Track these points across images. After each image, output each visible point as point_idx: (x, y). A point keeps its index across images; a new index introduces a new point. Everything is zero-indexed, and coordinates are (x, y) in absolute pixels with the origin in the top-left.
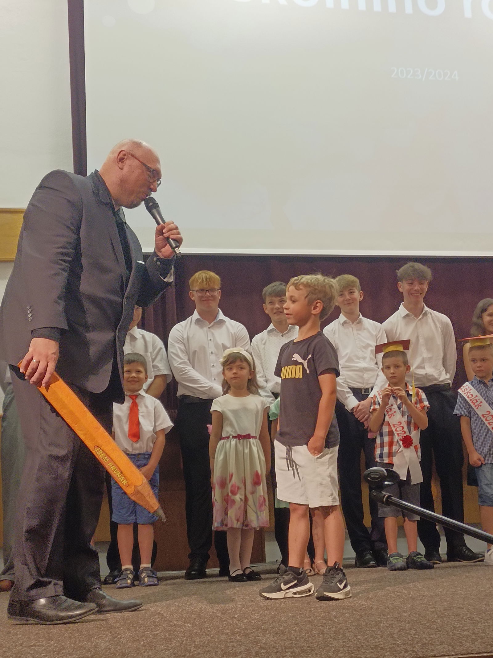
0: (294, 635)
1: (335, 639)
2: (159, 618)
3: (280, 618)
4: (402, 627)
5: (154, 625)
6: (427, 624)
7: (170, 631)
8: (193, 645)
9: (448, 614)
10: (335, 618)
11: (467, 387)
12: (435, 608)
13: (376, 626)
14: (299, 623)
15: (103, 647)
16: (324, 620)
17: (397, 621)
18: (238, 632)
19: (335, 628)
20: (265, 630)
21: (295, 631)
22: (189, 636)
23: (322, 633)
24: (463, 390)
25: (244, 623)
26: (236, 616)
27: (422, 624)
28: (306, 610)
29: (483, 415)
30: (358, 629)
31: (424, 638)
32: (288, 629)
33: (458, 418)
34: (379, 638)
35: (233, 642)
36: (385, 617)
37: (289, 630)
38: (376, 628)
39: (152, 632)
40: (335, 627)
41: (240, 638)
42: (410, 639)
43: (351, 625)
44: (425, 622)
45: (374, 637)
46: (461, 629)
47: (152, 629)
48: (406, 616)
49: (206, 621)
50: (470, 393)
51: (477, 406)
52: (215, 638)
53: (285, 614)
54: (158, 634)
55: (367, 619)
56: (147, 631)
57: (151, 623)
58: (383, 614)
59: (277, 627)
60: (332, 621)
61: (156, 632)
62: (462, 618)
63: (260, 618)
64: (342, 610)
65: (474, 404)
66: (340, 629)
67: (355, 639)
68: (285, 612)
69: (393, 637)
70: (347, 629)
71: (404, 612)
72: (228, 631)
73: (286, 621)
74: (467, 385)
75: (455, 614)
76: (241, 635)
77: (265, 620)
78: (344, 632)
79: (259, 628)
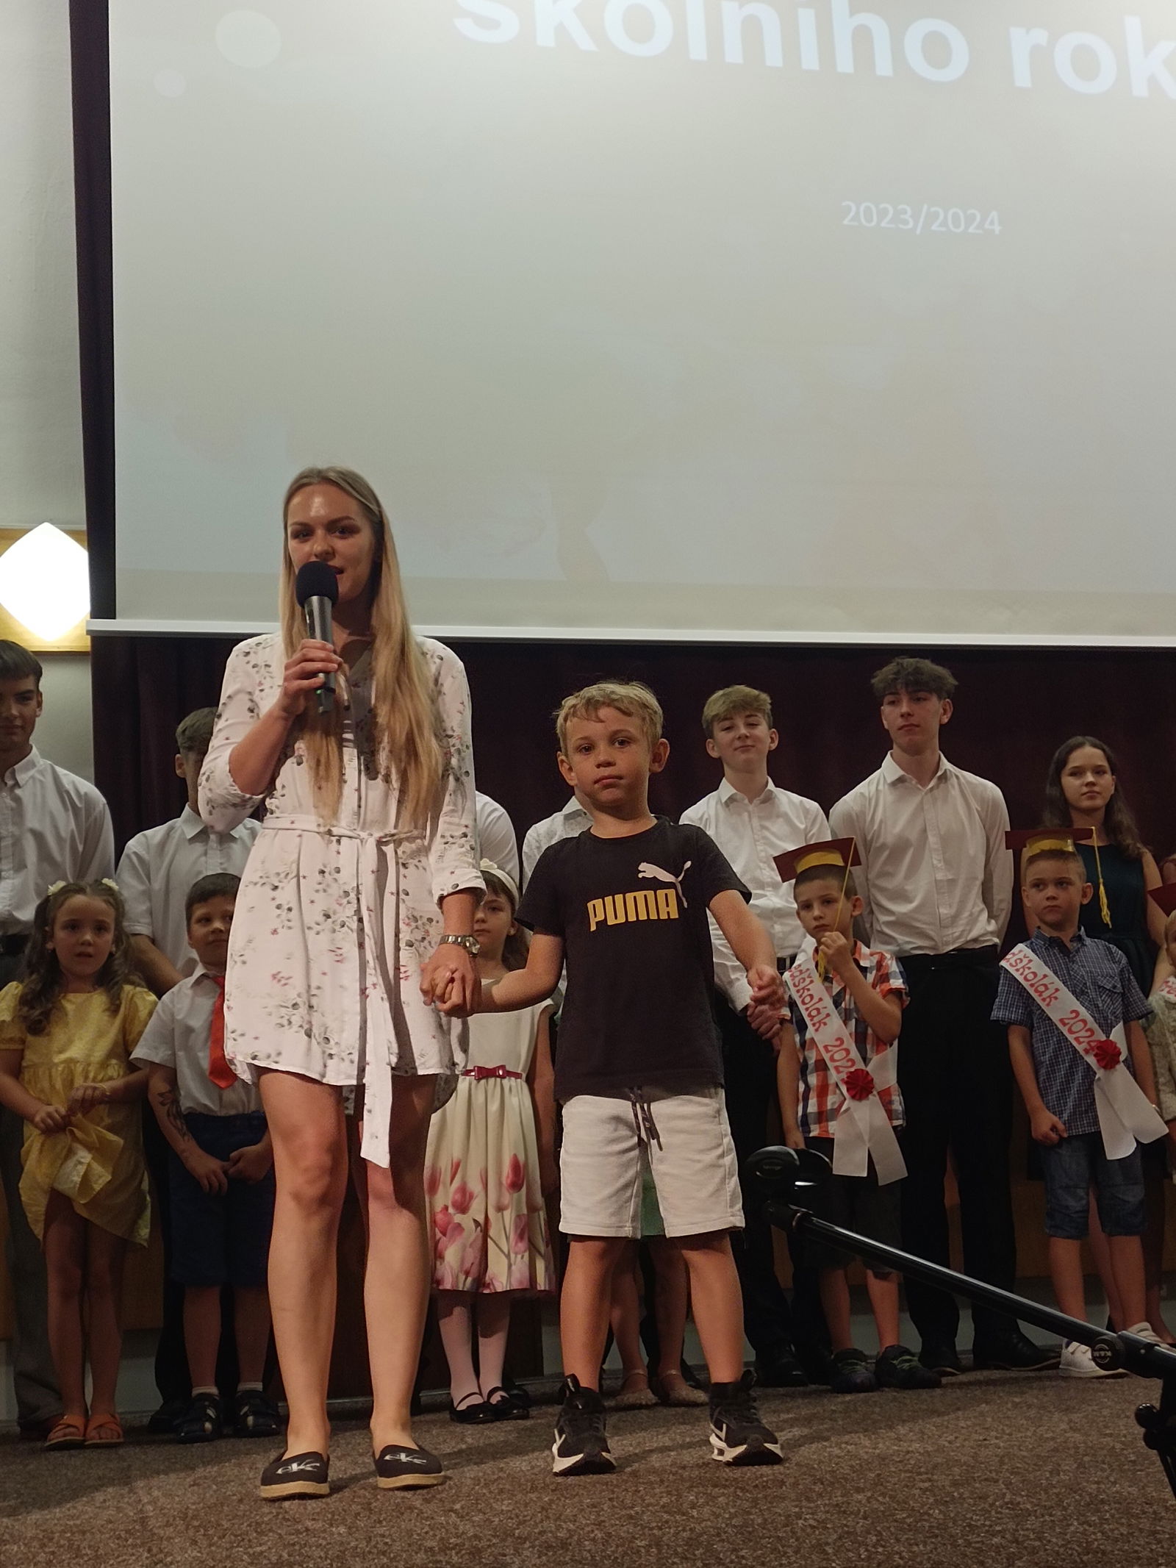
0: (589, 1551)
1: (687, 1558)
3: (561, 1508)
4: (848, 1527)
6: (907, 1520)
9: (961, 1494)
11: (1021, 956)
12: (930, 1480)
13: (787, 1525)
17: (839, 1512)
18: (457, 1545)
22: (338, 1556)
23: (658, 1545)
24: (1013, 961)
27: (896, 1521)
28: (626, 1490)
29: (1061, 1020)
30: (742, 1534)
31: (897, 1553)
33: (1002, 1029)
34: (791, 1554)
36: (812, 1505)
37: (579, 1540)
38: (785, 1532)
39: (251, 1547)
42: (863, 1557)
43: (727, 1525)
44: (904, 1515)
45: (779, 1552)
46: (987, 1531)
47: (250, 1541)
48: (860, 1502)
49: (384, 1519)
50: (1029, 968)
51: (1048, 1000)
53: (576, 1499)
54: (262, 1552)
55: (768, 1509)
58: (808, 1499)
59: (551, 1532)
64: (711, 1488)
65: (1041, 994)
66: (701, 1535)
67: (734, 1557)
68: (577, 1494)
70: (718, 1535)
71: (858, 1490)
72: (434, 1544)
74: (1020, 951)
75: (975, 1495)
76: (463, 1552)
77: (525, 1516)
78: (709, 1542)
79: (508, 1534)
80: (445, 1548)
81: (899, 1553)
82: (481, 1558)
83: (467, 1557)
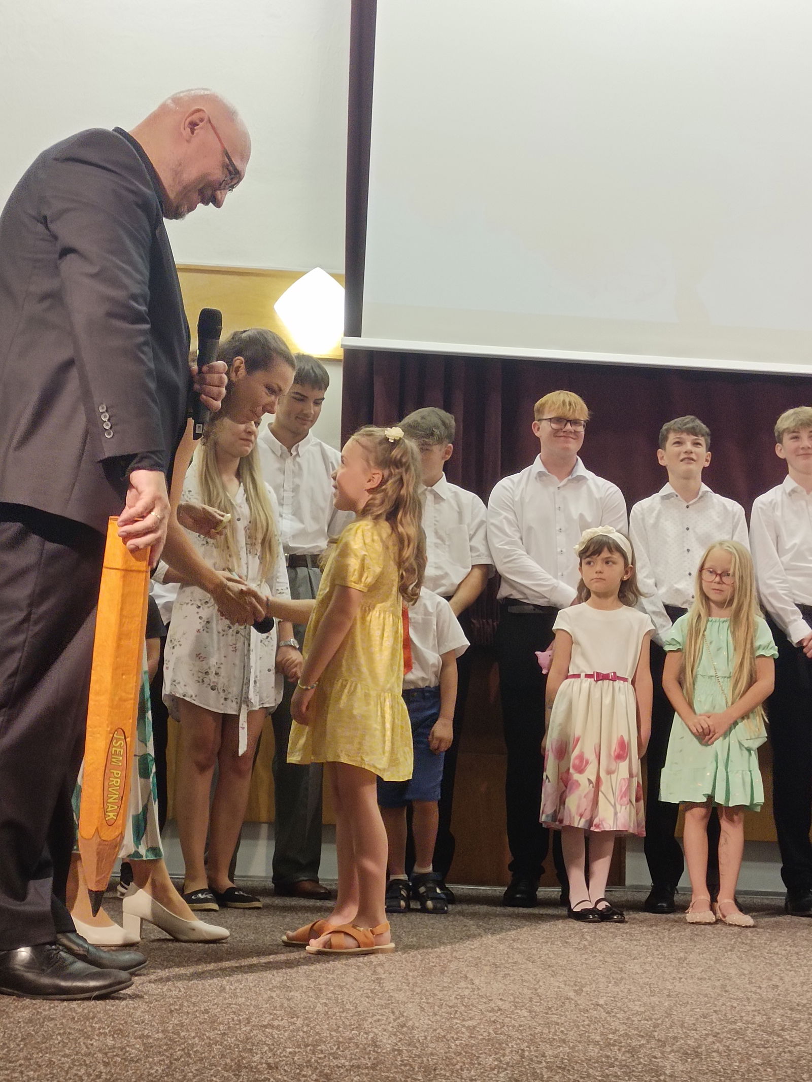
7: (494, 1022)
8: (544, 1064)
14: (718, 1034)
15: (389, 1048)
16: (763, 1031)
18: (615, 1041)
21: (717, 1051)
22: (531, 1040)
26: (601, 1002)
32: (704, 1047)
35: (612, 1065)
39: (464, 1020)
47: (461, 1013)
52: (577, 1052)
54: (474, 1027)
57: (456, 998)
73: (694, 1024)
77: (656, 1019)
80: (608, 1045)
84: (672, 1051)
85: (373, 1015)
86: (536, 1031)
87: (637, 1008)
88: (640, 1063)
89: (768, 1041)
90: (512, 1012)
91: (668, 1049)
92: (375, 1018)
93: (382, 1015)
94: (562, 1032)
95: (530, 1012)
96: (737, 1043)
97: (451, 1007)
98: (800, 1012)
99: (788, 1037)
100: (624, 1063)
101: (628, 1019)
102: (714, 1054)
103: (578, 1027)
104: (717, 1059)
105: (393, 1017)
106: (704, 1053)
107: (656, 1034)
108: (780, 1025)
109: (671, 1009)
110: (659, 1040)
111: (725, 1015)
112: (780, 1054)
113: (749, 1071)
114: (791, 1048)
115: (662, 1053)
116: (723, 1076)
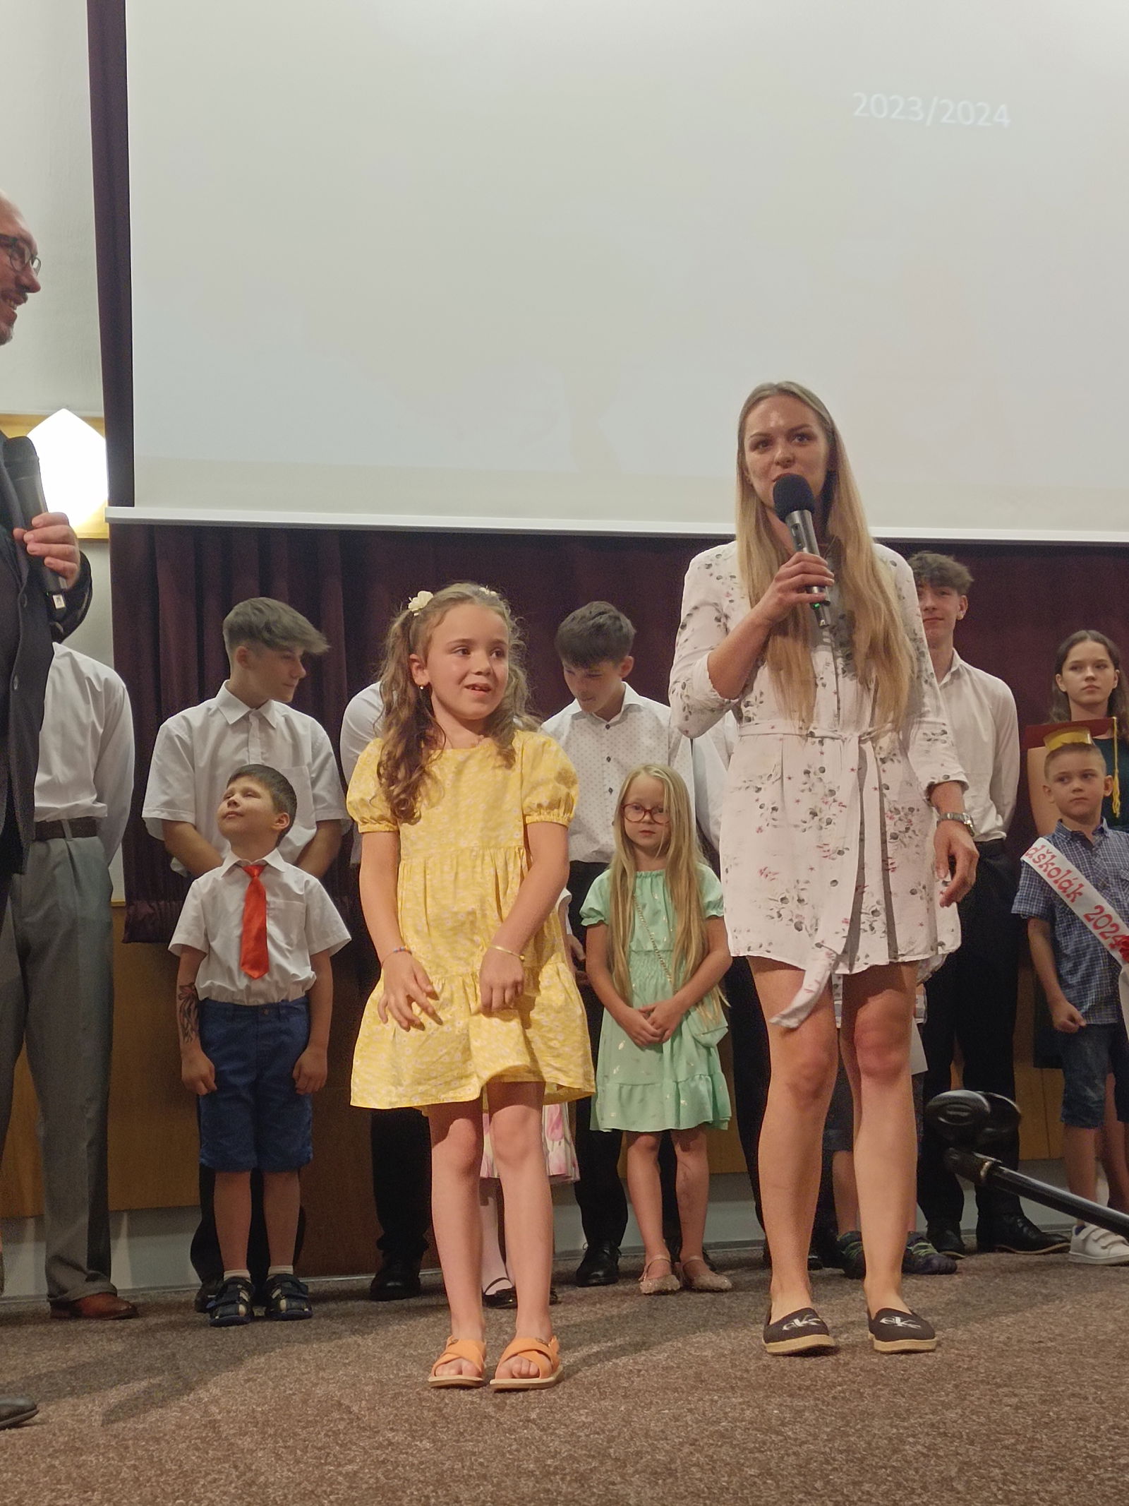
0: (701, 1480)
1: (810, 1494)
2: (342, 1419)
3: (643, 1421)
4: (961, 1455)
5: (337, 1444)
6: (1018, 1447)
7: (383, 1462)
9: (1057, 1413)
10: (783, 1424)
11: (1044, 851)
12: (1016, 1395)
13: (895, 1451)
14: (696, 1440)
16: (756, 1429)
17: (940, 1435)
18: (556, 1468)
19: (794, 1457)
20: (621, 1463)
21: (697, 1465)
22: (437, 1481)
23: (770, 1474)
24: (1035, 857)
25: (559, 1436)
26: (533, 1416)
27: (1007, 1448)
29: (1086, 916)
30: (852, 1461)
31: (1033, 1493)
32: (678, 1461)
34: (919, 1491)
36: (906, 1424)
37: (683, 1464)
38: (897, 1461)
39: (339, 1465)
40: (794, 1453)
41: (570, 1490)
42: (1000, 1497)
43: (830, 1448)
44: (1013, 1441)
45: (905, 1488)
46: (1113, 1465)
47: (335, 1456)
48: (955, 1422)
49: (465, 1431)
50: (1053, 864)
51: (1072, 896)
52: (504, 1489)
54: (355, 1473)
55: (863, 1428)
56: (326, 1464)
57: (326, 1435)
59: (648, 1453)
60: (778, 1433)
61: (349, 1468)
62: (1098, 1429)
63: (594, 1422)
64: (789, 1399)
65: (1064, 890)
66: (808, 1462)
67: (859, 1493)
69: (953, 1489)
70: (827, 1462)
71: (945, 1406)
72: (533, 1466)
73: (663, 1431)
74: (1043, 847)
75: (1074, 1416)
76: (568, 1478)
77: (610, 1431)
78: (822, 1471)
79: (603, 1455)
80: (547, 1474)
81: (1037, 1493)
82: (590, 1487)
83: (575, 1485)
84: (636, 1472)
85: (207, 1474)
86: (445, 1468)
87: (583, 1418)
88: (593, 1494)
89: (764, 1443)
90: (409, 1446)
91: (630, 1470)
92: (209, 1478)
93: (220, 1472)
94: (481, 1464)
95: (434, 1442)
96: (723, 1449)
97: (320, 1449)
98: (803, 1398)
99: (790, 1433)
100: (570, 1497)
101: (573, 1434)
102: (694, 1469)
103: (503, 1455)
104: (698, 1476)
105: (235, 1473)
106: (680, 1469)
107: (612, 1451)
108: (778, 1418)
109: (629, 1413)
110: (617, 1459)
111: (704, 1414)
112: (782, 1458)
113: (742, 1487)
114: (795, 1449)
115: (622, 1476)
116: (708, 1498)
